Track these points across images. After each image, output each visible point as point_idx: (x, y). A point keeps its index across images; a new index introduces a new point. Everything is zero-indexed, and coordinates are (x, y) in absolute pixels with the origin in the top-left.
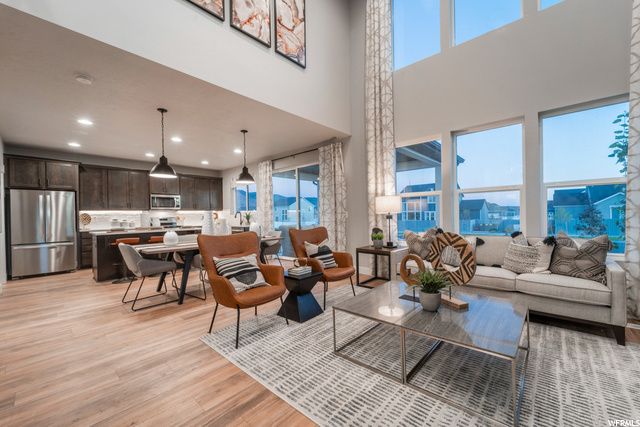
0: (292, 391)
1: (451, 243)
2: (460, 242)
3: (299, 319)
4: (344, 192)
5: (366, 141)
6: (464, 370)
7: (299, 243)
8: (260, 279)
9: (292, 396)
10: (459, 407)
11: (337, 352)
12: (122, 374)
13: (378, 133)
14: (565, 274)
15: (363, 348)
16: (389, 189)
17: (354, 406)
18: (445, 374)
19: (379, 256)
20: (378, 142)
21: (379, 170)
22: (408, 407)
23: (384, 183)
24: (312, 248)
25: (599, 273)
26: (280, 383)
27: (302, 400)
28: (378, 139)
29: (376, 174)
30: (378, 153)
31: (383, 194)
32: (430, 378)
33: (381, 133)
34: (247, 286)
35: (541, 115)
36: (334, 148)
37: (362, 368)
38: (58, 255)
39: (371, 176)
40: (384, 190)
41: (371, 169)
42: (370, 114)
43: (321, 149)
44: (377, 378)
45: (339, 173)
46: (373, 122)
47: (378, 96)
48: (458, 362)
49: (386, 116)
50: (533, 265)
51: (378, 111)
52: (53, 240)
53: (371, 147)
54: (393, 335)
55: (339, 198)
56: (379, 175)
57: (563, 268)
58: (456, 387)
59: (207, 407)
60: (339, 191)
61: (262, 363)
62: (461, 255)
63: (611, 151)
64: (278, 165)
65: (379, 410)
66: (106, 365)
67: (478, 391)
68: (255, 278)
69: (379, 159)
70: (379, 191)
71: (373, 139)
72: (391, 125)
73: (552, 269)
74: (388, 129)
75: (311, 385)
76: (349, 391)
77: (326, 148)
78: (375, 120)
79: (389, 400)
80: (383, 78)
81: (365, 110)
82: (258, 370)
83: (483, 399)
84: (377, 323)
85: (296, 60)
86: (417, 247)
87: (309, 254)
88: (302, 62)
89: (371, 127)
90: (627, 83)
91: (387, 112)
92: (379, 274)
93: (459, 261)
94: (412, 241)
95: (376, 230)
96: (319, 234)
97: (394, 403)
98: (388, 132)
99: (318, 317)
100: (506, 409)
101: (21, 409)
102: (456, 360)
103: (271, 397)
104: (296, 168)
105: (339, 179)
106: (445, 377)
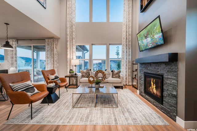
0: (68, 121)
1: (100, 72)
2: (103, 72)
4: (57, 57)
5: (67, 41)
6: (104, 101)
7: (46, 75)
8: (36, 90)
9: (69, 123)
10: (108, 107)
11: (73, 107)
13: (71, 39)
14: (114, 78)
15: (80, 104)
17: (88, 117)
18: (101, 103)
19: (71, 78)
20: (71, 42)
21: (71, 51)
22: (99, 112)
23: (73, 56)
24: (52, 77)
25: (119, 77)
26: (61, 121)
27: (73, 122)
28: (71, 41)
29: (70, 52)
30: (71, 46)
31: (73, 59)
32: (99, 105)
33: (72, 40)
34: (32, 94)
35: (110, 44)
36: (53, 41)
37: (83, 108)
39: (68, 53)
40: (73, 57)
41: (69, 50)
42: (68, 33)
43: (47, 40)
44: (88, 109)
45: (55, 50)
46: (69, 35)
47: (71, 28)
48: (102, 100)
49: (74, 35)
50: (109, 76)
51: (71, 32)
53: (68, 43)
54: (85, 98)
55: (55, 59)
56: (71, 53)
57: (114, 77)
58: (105, 104)
60: (55, 56)
61: (49, 119)
62: (103, 75)
63: (116, 53)
64: (20, 42)
65: (94, 115)
67: (109, 103)
68: (34, 90)
69: (71, 48)
70: (71, 58)
71: (69, 41)
73: (112, 77)
74: (74, 39)
75: (72, 118)
76: (84, 114)
77: (49, 40)
78: (70, 35)
79: (94, 112)
80: (73, 23)
81: (66, 31)
82: (49, 122)
83: (110, 104)
84: (80, 95)
85: (42, 4)
86: (84, 74)
87: (50, 79)
88: (45, 6)
89: (69, 37)
90: (122, 42)
92: (71, 84)
93: (102, 76)
94: (82, 73)
95: (70, 70)
96: (52, 72)
97: (96, 112)
100: (114, 105)
102: (102, 99)
103: (61, 126)
104: (32, 45)
105: (55, 52)
106: (102, 103)
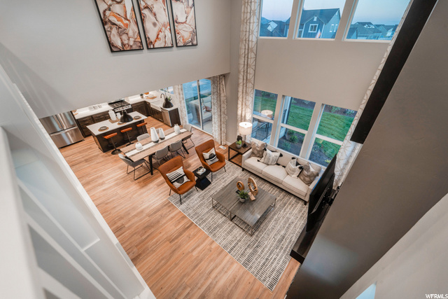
3: (202, 189)
5: (238, 84)
7: (201, 153)
8: (186, 179)
9: (200, 225)
10: (242, 229)
11: (213, 207)
12: (149, 215)
13: (245, 82)
14: (301, 179)
16: (249, 116)
20: (245, 88)
21: (244, 104)
22: (229, 229)
26: (196, 220)
27: (202, 226)
28: (245, 85)
30: (244, 94)
33: (247, 82)
34: (181, 184)
36: (219, 78)
37: (221, 214)
38: (72, 135)
39: (239, 106)
41: (240, 102)
42: (241, 67)
44: (224, 218)
45: (222, 95)
46: (242, 73)
47: (246, 56)
49: (250, 74)
50: (293, 174)
51: (246, 67)
52: (65, 128)
55: (223, 110)
56: (244, 106)
58: (244, 223)
59: (178, 228)
60: (222, 105)
61: (190, 212)
65: (222, 230)
66: (142, 212)
68: (184, 180)
69: (244, 98)
70: (243, 116)
71: (241, 84)
72: (253, 79)
75: (205, 221)
78: (244, 72)
79: (225, 226)
80: (250, 45)
81: (238, 64)
82: (189, 215)
85: (190, 44)
89: (241, 77)
91: (251, 71)
94: (254, 148)
95: (239, 138)
96: (210, 145)
98: (250, 84)
99: (209, 187)
101: (129, 228)
105: (222, 99)
